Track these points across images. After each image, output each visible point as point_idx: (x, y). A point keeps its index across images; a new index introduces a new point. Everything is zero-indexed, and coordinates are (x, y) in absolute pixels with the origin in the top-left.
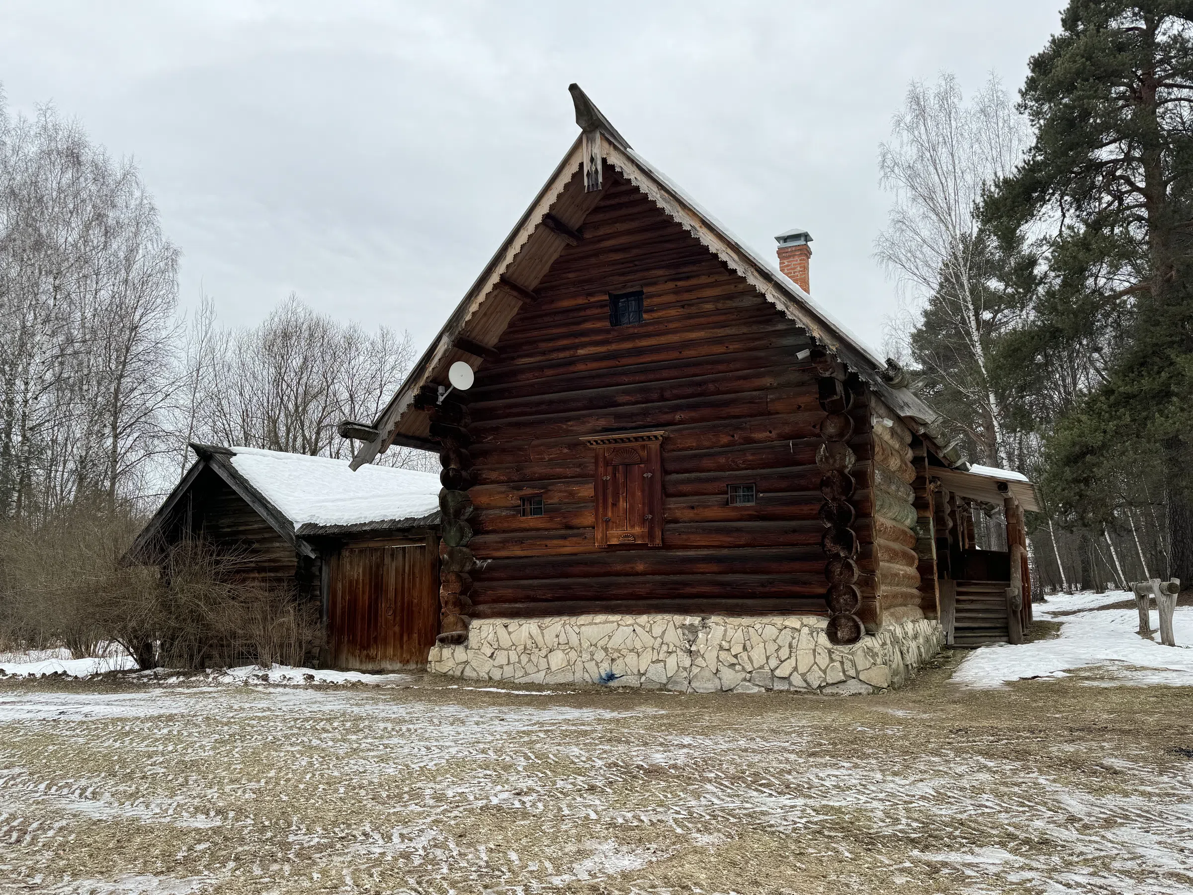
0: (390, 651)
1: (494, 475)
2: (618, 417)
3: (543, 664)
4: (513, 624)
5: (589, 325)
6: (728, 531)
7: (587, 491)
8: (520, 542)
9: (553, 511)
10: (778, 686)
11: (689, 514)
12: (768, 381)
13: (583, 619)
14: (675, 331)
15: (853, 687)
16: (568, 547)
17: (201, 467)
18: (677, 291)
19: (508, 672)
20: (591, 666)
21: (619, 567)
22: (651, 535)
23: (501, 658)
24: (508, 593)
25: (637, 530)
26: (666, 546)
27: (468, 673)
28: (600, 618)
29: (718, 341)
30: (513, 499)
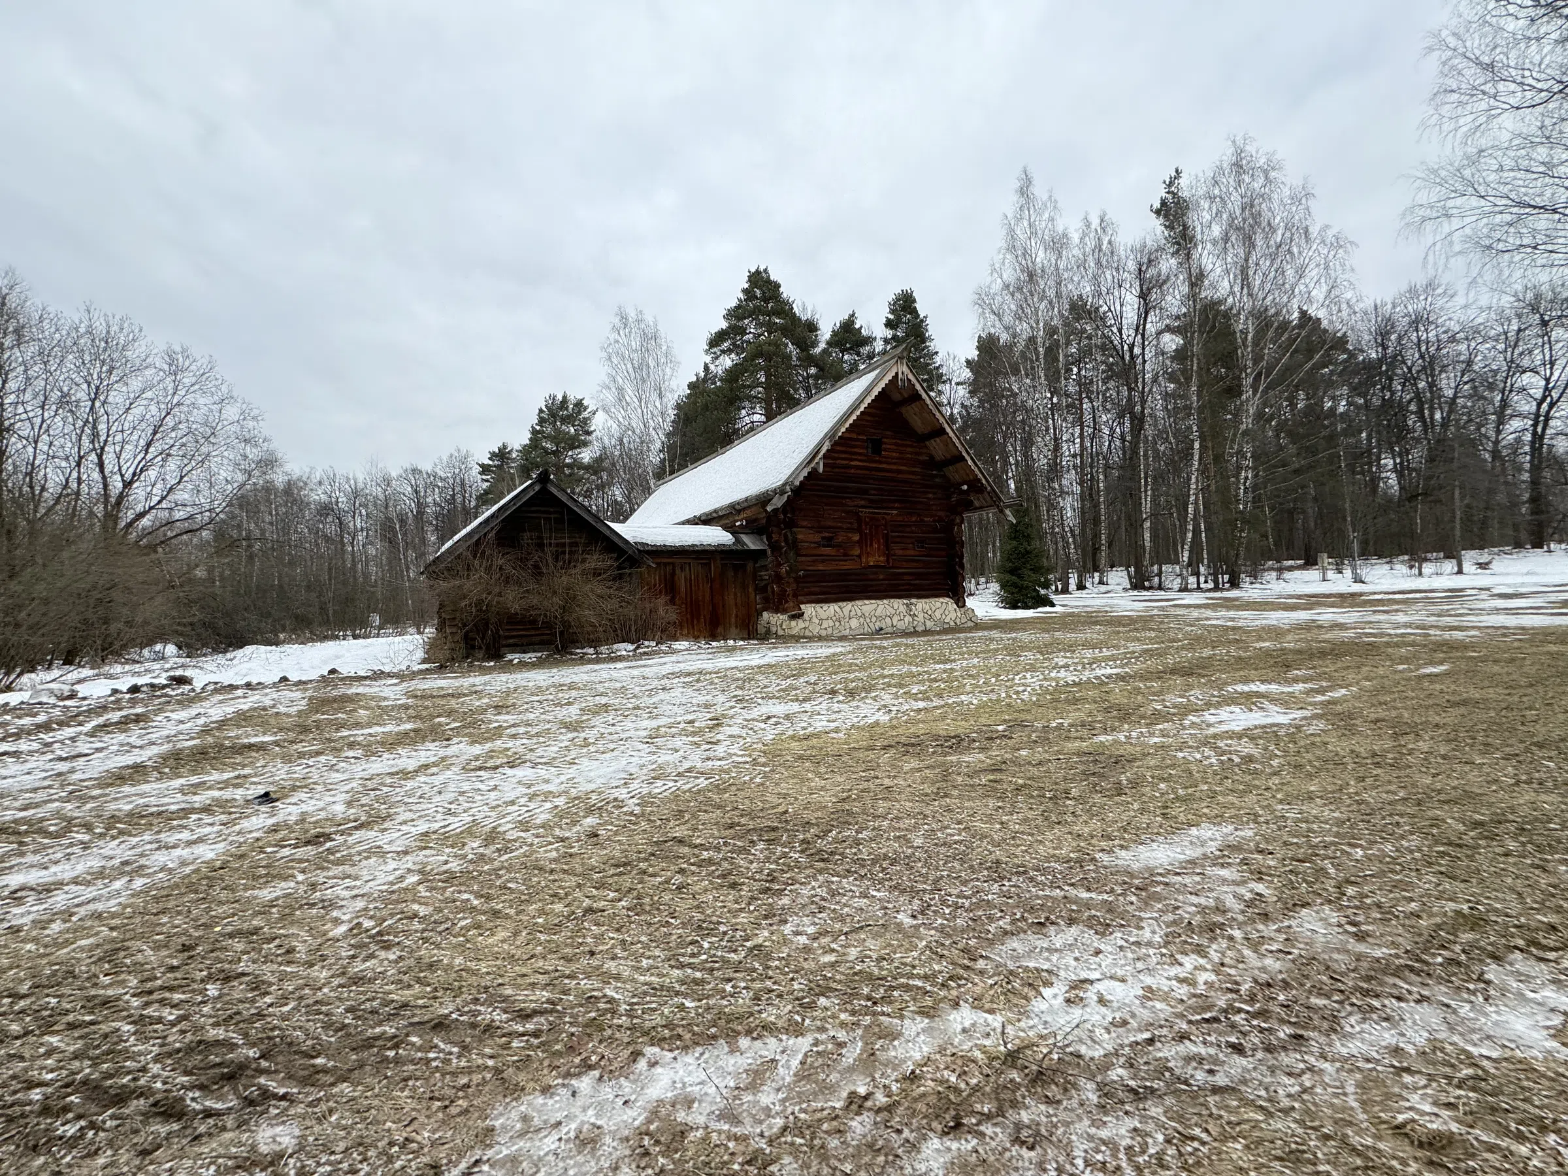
1: (805, 523)
2: (871, 501)
3: (847, 626)
4: (825, 606)
5: (856, 450)
6: (917, 561)
7: (856, 538)
8: (823, 561)
9: (838, 546)
10: (946, 626)
11: (901, 552)
12: (930, 496)
13: (859, 603)
14: (895, 464)
15: (970, 624)
16: (847, 566)
18: (896, 444)
19: (830, 631)
20: (871, 625)
21: (872, 577)
22: (888, 561)
23: (825, 625)
24: (817, 589)
25: (882, 559)
26: (893, 567)
27: (807, 633)
28: (867, 602)
29: (913, 473)
30: (817, 537)
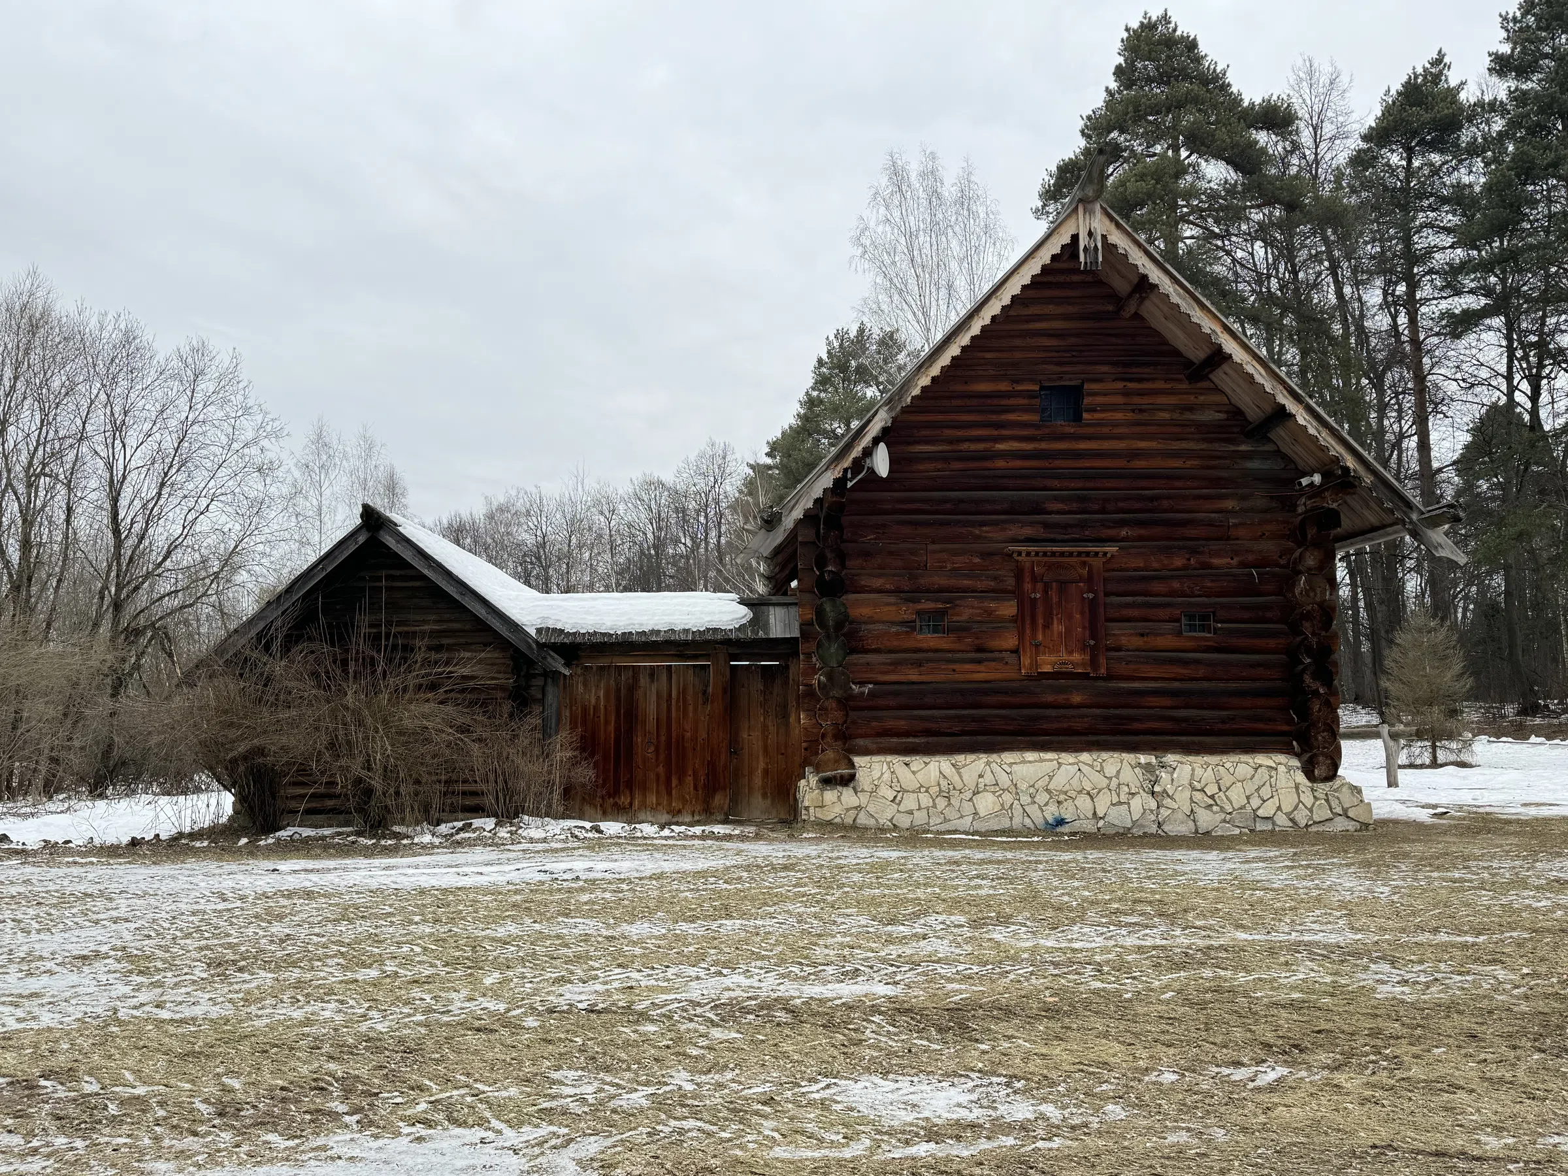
0: (652, 799)
1: (877, 583)
2: (1046, 525)
3: (967, 808)
4: (917, 762)
5: (1012, 417)
6: (1185, 663)
7: (1009, 609)
8: (919, 664)
9: (960, 630)
10: (1260, 826)
11: (1138, 642)
12: (1230, 504)
13: (1008, 757)
14: (1120, 438)
15: (1340, 824)
16: (982, 673)
17: (362, 539)
18: (1126, 393)
19: (920, 818)
20: (1033, 810)
21: (1050, 698)
22: (1094, 662)
23: (909, 802)
24: (902, 724)
25: (1076, 657)
26: (1110, 677)
27: (863, 820)
28: (1030, 756)
29: (1175, 454)
30: (906, 612)
